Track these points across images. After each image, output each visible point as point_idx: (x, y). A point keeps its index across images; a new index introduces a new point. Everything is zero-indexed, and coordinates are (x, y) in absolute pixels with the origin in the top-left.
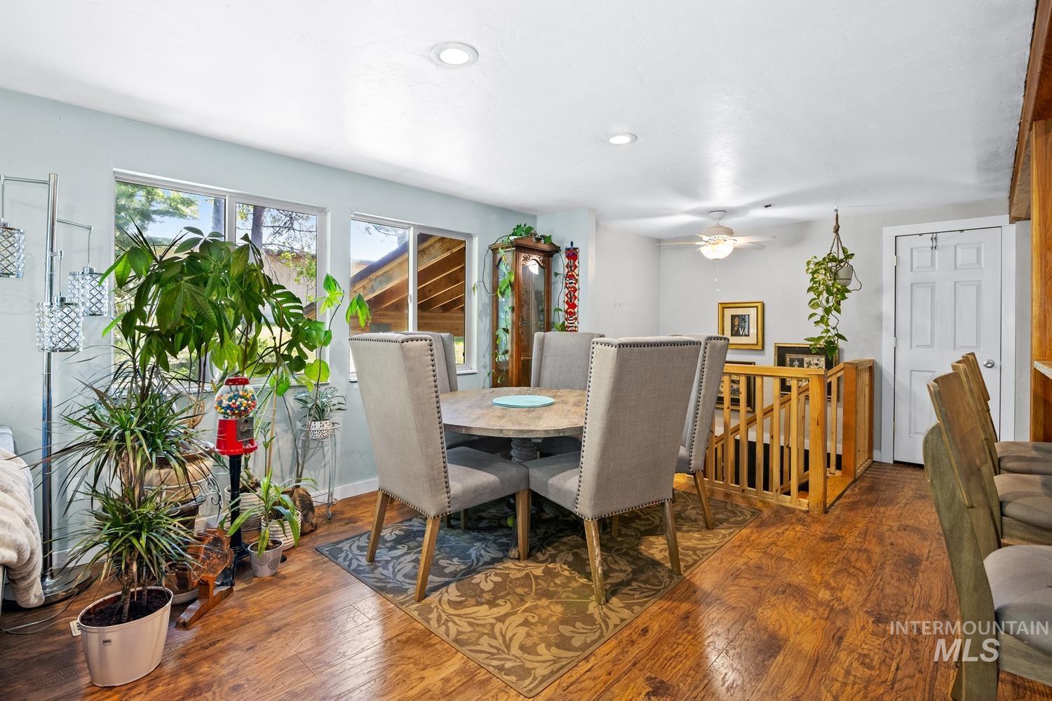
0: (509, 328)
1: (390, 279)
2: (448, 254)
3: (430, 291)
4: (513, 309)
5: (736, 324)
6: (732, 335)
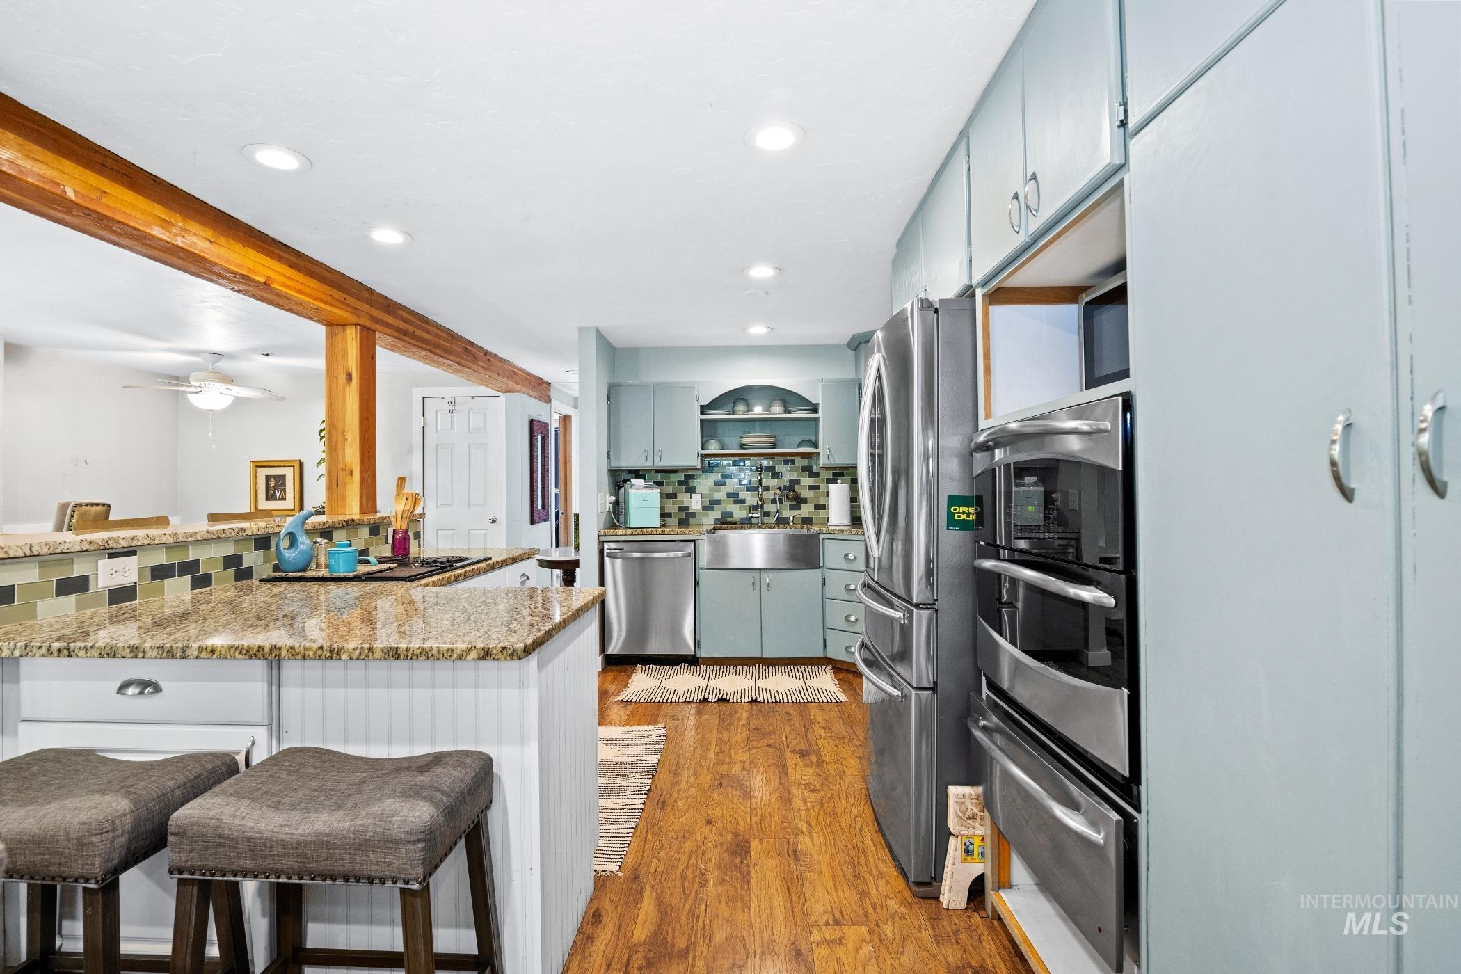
5: (272, 485)
6: (267, 499)
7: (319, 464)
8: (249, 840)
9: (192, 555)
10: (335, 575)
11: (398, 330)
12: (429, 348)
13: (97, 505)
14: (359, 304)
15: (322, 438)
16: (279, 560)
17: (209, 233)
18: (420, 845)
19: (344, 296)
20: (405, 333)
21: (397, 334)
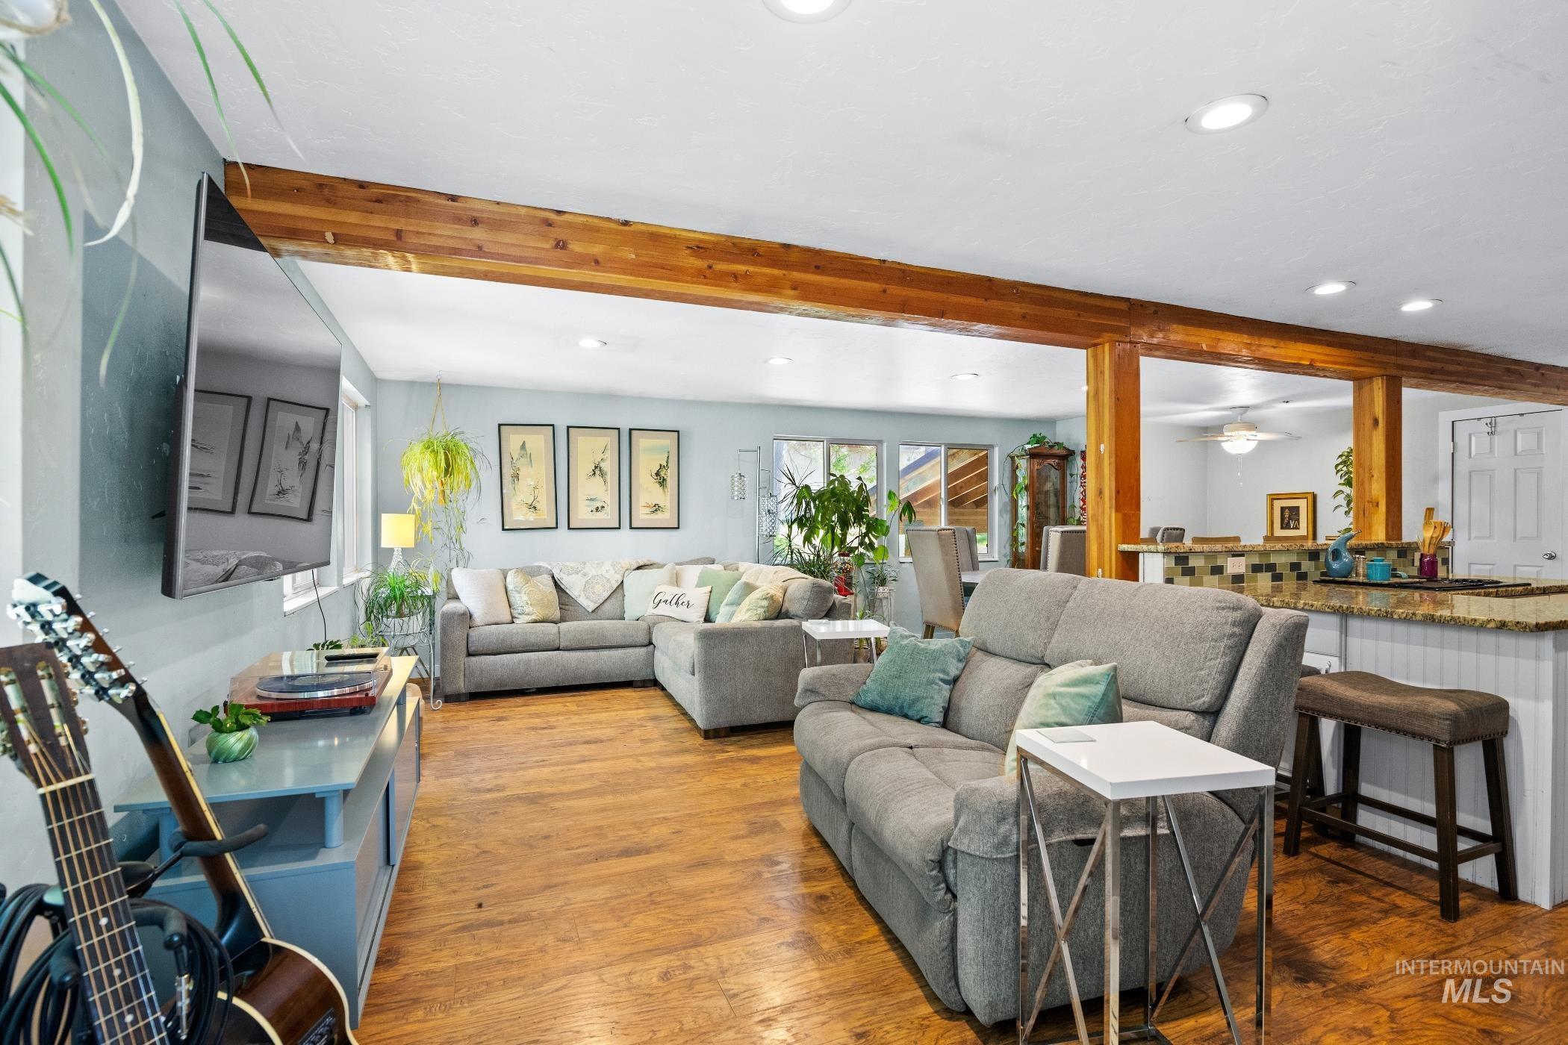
0: (1025, 523)
1: (923, 480)
2: (976, 457)
3: (961, 488)
4: (1028, 507)
5: (1287, 516)
6: (1282, 528)
7: (1335, 495)
8: (1340, 699)
9: (1273, 560)
10: (1372, 582)
11: (1425, 370)
12: (1460, 379)
13: (1177, 529)
14: (1384, 358)
15: (1338, 472)
16: (1327, 568)
17: (1273, 342)
18: (1448, 722)
19: (1372, 354)
20: (1432, 372)
21: (1423, 375)
